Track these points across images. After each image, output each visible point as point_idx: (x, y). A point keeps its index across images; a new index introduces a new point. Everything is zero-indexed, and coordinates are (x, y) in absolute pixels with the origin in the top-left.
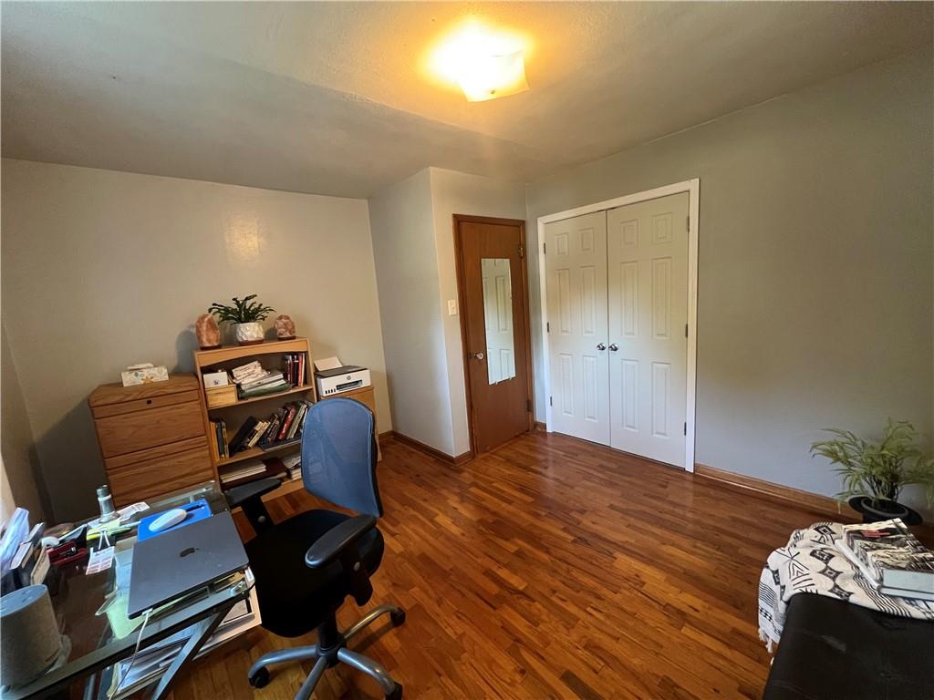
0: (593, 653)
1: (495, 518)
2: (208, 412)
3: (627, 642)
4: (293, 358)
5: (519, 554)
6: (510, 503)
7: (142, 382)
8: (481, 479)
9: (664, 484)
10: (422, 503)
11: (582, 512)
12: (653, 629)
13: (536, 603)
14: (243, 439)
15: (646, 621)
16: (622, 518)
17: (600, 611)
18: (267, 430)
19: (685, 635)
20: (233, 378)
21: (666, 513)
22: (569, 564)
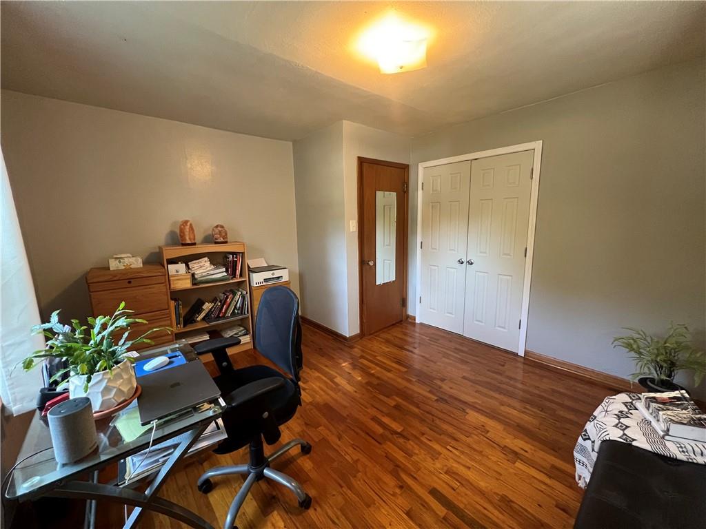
0: (451, 476)
1: (379, 382)
2: (171, 292)
3: (475, 470)
4: (233, 257)
5: (397, 407)
6: (389, 371)
7: (124, 268)
8: (368, 354)
9: (502, 363)
10: (324, 368)
11: (443, 380)
12: (495, 462)
13: (410, 441)
14: (194, 314)
15: (490, 457)
16: (472, 386)
17: (457, 449)
18: (212, 308)
19: (518, 468)
20: (189, 268)
21: (504, 384)
22: (433, 415)
